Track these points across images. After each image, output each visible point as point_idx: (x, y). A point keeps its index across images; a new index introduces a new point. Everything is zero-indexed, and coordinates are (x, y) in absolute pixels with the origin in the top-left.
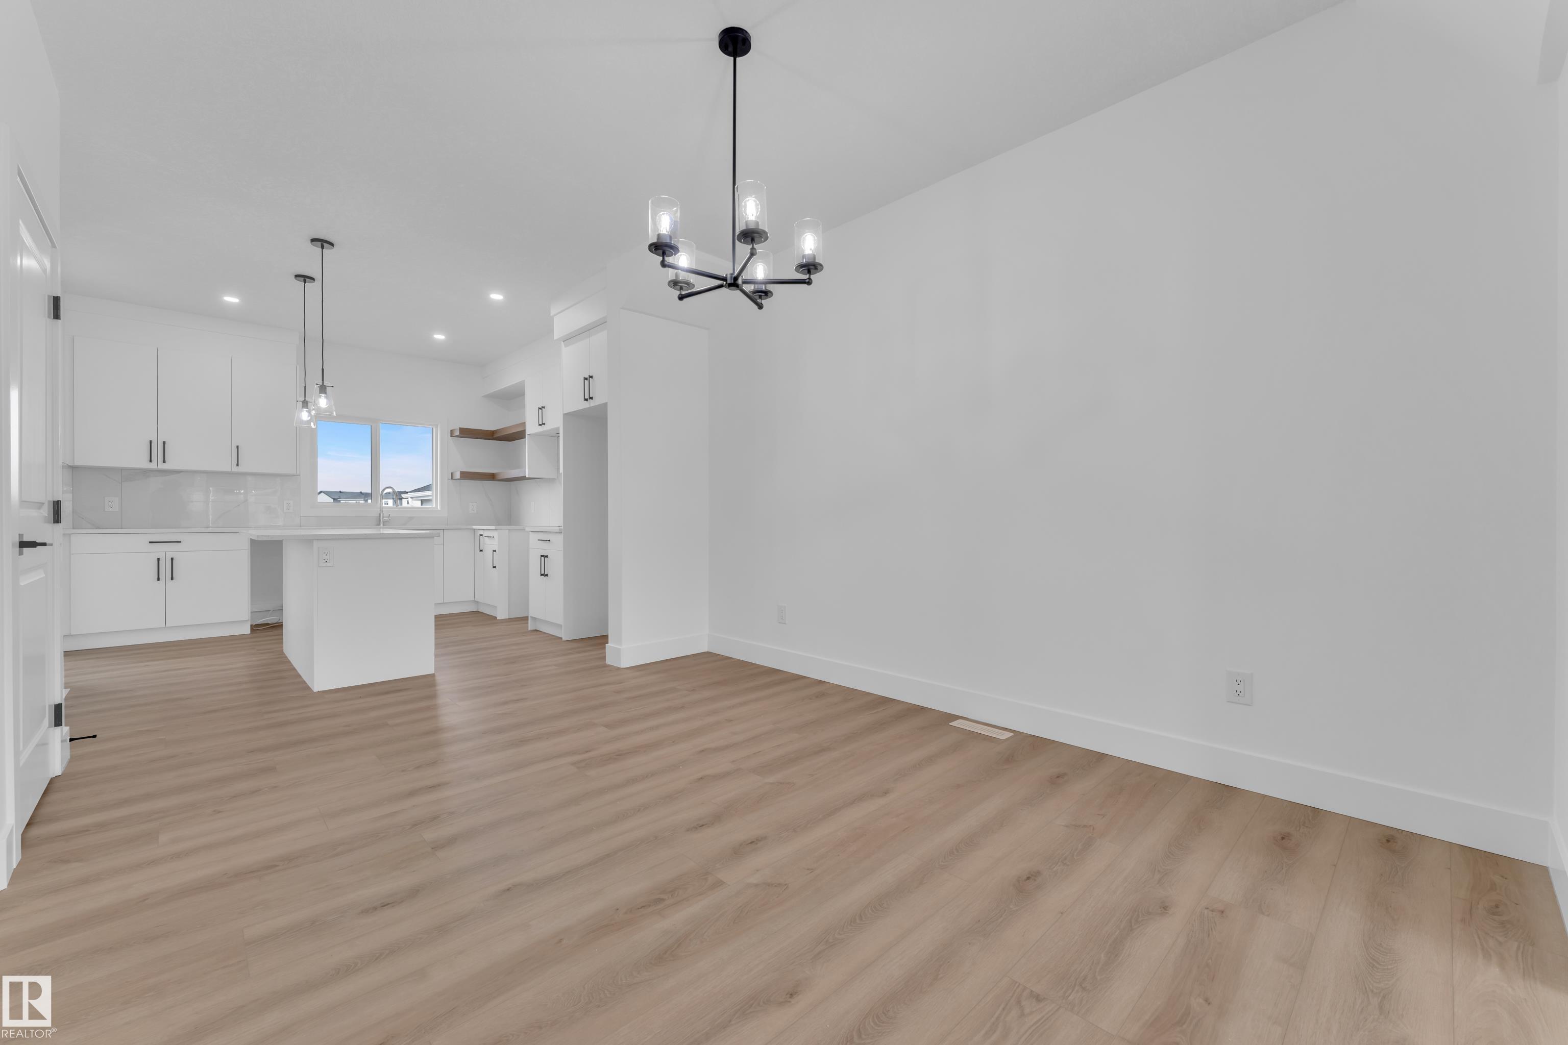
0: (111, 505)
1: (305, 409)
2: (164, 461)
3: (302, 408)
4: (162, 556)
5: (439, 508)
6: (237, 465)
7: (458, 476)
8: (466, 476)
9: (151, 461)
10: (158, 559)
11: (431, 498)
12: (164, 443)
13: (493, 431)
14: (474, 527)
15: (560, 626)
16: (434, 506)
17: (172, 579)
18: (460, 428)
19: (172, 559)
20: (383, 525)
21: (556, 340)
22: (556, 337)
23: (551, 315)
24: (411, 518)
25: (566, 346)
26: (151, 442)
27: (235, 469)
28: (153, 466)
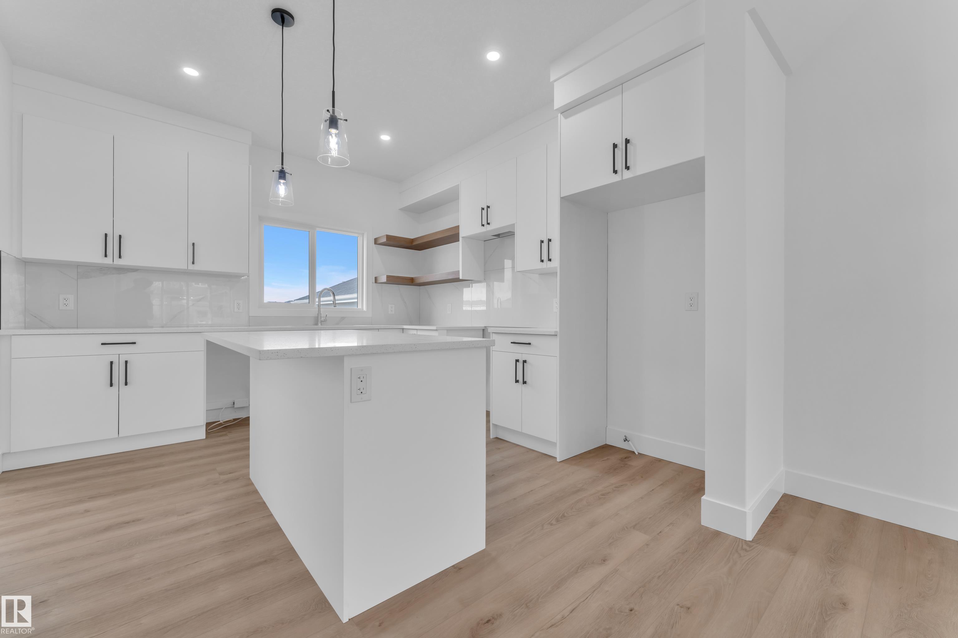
0: (66, 303)
1: (282, 181)
2: (120, 257)
3: (279, 179)
4: (115, 359)
5: (365, 309)
6: (193, 263)
7: (384, 279)
8: (393, 280)
9: (106, 256)
10: (112, 363)
11: (356, 300)
12: (120, 236)
13: (413, 239)
14: (405, 327)
15: (554, 444)
16: (360, 307)
17: (126, 384)
18: (387, 235)
19: (126, 362)
20: (321, 325)
21: (556, 110)
22: (555, 109)
23: (551, 81)
24: (343, 318)
25: (566, 118)
26: (106, 235)
27: (191, 267)
28: (108, 261)
